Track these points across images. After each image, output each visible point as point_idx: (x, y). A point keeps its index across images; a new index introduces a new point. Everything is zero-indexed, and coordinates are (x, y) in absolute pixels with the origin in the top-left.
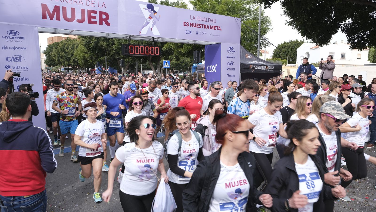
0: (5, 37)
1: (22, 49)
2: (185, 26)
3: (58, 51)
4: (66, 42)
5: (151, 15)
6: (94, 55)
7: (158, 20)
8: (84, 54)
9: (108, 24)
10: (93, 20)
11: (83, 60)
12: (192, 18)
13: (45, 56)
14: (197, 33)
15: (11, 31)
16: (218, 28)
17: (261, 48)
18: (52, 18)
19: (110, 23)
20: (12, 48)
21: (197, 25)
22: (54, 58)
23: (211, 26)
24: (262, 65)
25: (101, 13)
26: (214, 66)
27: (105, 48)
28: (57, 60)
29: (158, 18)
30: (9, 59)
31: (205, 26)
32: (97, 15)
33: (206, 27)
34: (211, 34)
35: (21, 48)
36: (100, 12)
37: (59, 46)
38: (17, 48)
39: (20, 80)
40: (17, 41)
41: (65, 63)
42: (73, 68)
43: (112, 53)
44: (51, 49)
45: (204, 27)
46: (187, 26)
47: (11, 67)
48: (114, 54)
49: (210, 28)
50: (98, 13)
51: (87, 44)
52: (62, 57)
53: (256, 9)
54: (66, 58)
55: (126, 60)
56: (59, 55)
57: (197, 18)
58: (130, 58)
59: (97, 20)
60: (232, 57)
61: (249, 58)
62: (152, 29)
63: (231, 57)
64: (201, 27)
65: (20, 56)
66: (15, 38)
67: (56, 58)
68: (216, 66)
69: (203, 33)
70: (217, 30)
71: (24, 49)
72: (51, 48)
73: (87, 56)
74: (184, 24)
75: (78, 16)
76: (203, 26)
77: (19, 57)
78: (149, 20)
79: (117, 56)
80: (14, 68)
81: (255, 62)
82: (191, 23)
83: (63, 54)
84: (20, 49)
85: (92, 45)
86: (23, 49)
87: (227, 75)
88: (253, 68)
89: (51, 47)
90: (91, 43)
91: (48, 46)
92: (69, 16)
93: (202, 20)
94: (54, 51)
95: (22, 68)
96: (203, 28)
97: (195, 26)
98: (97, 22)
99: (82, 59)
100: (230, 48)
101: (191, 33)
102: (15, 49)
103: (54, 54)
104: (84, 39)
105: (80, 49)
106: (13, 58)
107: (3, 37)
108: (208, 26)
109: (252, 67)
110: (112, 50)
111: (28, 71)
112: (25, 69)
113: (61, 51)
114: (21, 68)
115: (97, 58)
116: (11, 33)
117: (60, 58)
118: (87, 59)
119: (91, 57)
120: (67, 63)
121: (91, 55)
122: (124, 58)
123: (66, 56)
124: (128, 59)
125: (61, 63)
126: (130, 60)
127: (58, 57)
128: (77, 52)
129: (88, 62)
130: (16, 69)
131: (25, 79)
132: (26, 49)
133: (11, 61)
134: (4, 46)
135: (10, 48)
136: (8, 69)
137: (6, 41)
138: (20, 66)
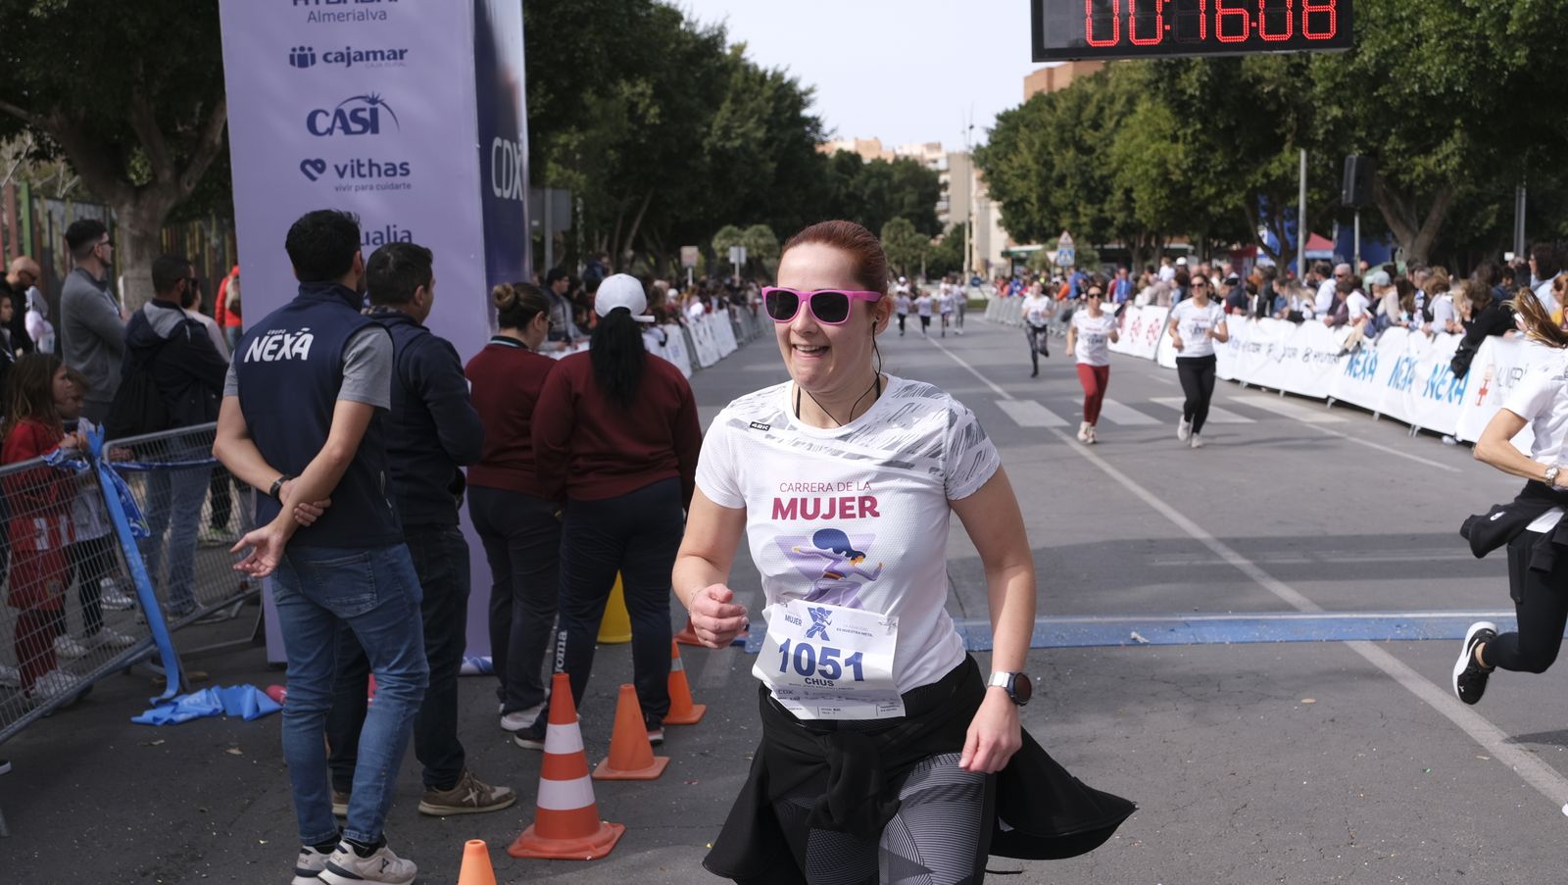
1: (383, 58)
3: (1044, 145)
4: (1090, 87)
6: (1212, 149)
8: (1165, 144)
11: (1161, 186)
13: (982, 179)
20: (336, 60)
22: (1021, 187)
27: (1274, 94)
28: (1033, 198)
30: (323, 122)
35: (382, 53)
37: (1049, 118)
38: (361, 56)
39: (367, 243)
40: (361, 17)
41: (1076, 214)
42: (1132, 245)
43: (1325, 122)
44: (1012, 134)
47: (330, 170)
48: (1341, 130)
51: (1157, 81)
52: (1061, 182)
54: (1085, 185)
55: (1419, 169)
56: (1049, 165)
58: (1448, 147)
65: (373, 101)
67: (1030, 190)
71: (398, 55)
72: (1012, 129)
73: (1178, 155)
77: (368, 106)
80: (341, 175)
83: (1066, 160)
84: (375, 58)
85: (1191, 83)
86: (388, 58)
89: (1012, 122)
90: (1188, 70)
91: (999, 117)
94: (1022, 145)
95: (383, 168)
99: (1154, 181)
102: (349, 64)
103: (1022, 167)
105: (1146, 119)
106: (339, 113)
110: (1326, 102)
111: (409, 186)
112: (395, 174)
113: (1063, 143)
114: (375, 169)
115: (1234, 174)
117: (1051, 183)
118: (1174, 178)
119: (1198, 161)
120: (1089, 212)
121: (1198, 151)
122: (1405, 151)
123: (1082, 173)
124: (1440, 156)
125: (1057, 214)
126: (1455, 161)
127: (1044, 181)
128: (1128, 135)
129: (1189, 194)
130: (353, 176)
131: (395, 233)
132: (402, 58)
133: (330, 131)
134: (298, 52)
135: (330, 58)
136: (313, 178)
137: (312, 17)
138: (374, 162)
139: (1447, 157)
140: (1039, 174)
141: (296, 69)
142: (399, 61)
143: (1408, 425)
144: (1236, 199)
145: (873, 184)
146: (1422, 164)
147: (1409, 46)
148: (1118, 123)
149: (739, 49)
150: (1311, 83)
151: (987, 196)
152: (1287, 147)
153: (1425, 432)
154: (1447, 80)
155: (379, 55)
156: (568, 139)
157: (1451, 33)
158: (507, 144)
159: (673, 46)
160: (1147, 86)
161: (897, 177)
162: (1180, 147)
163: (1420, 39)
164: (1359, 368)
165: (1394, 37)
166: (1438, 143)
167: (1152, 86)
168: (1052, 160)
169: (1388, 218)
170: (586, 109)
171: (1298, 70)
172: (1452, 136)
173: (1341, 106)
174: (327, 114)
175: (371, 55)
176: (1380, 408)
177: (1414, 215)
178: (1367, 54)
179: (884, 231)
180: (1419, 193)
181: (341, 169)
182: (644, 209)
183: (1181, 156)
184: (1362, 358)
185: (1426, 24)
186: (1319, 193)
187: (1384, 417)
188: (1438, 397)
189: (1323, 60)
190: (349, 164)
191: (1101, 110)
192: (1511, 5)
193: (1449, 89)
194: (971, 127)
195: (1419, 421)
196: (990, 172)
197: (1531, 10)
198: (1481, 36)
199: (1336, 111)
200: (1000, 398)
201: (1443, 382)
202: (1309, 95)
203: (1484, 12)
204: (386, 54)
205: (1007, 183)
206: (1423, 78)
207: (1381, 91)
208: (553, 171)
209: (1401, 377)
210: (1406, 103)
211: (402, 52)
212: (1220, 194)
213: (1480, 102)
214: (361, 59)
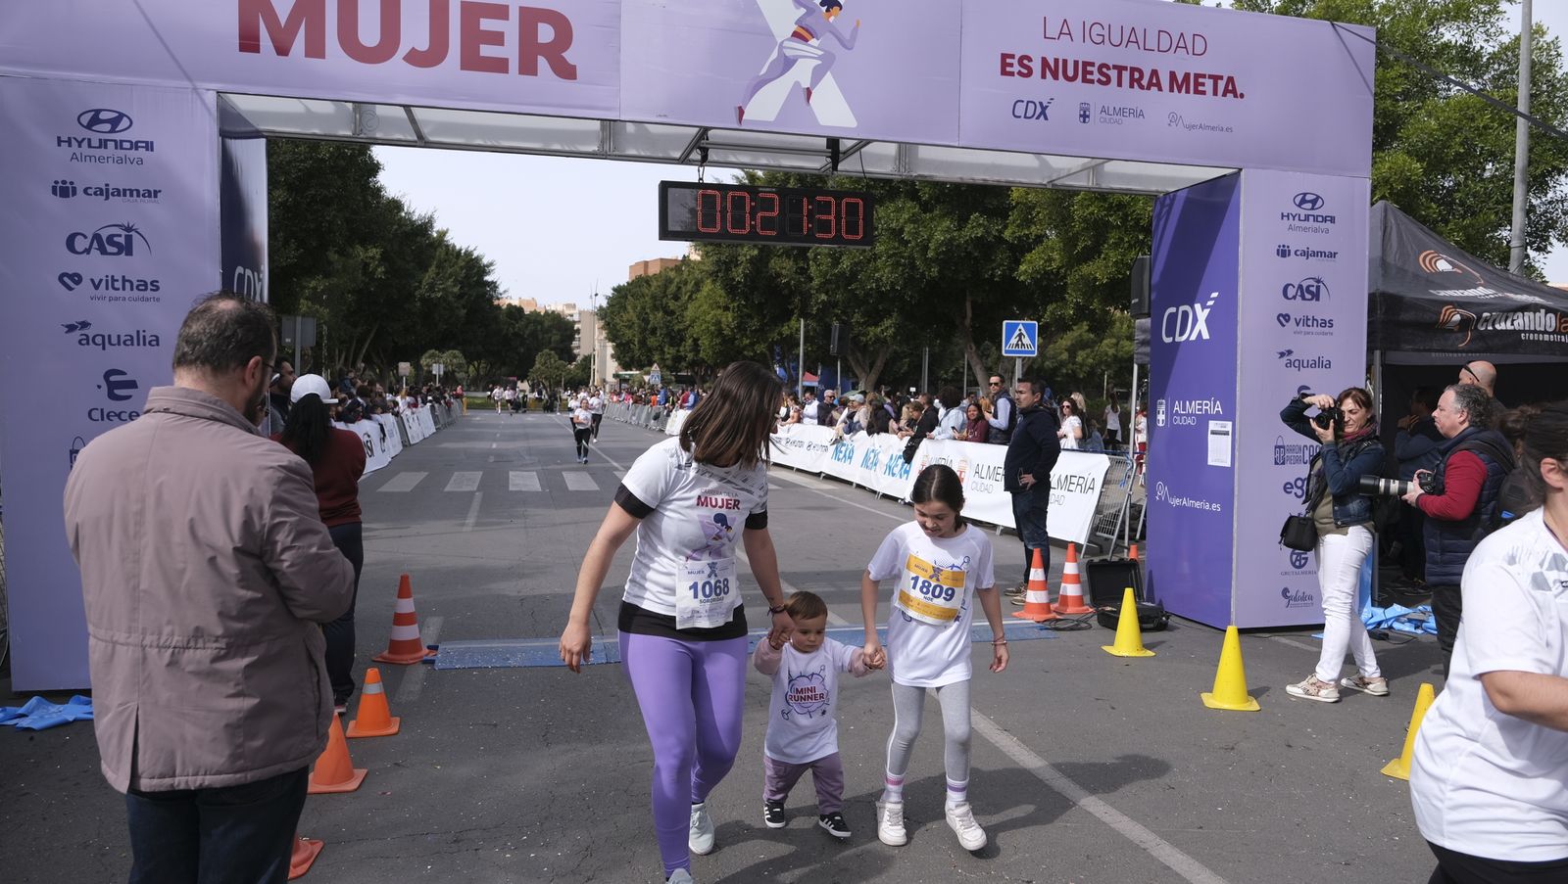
0: (69, 142)
1: (138, 196)
2: (1012, 74)
3: (643, 308)
4: (672, 274)
5: (810, 22)
6: (750, 316)
7: (847, 45)
8: (720, 311)
9: (567, 72)
10: (487, 50)
11: (717, 337)
12: (1053, 31)
13: (603, 328)
14: (1084, 117)
15: (98, 112)
16: (1221, 84)
17: (1538, 249)
18: (282, 50)
19: (574, 68)
20: (95, 193)
21: (1083, 72)
23: (1173, 75)
24: (1524, 308)
25: (530, 18)
26: (1198, 306)
27: (788, 283)
28: (636, 341)
29: (847, 36)
30: (81, 244)
31: (1137, 75)
32: (511, 28)
33: (1145, 82)
34: (1174, 119)
35: (138, 192)
36: (523, 11)
37: (647, 291)
38: (118, 192)
39: (119, 344)
40: (120, 161)
41: (662, 353)
42: (697, 373)
43: (817, 303)
44: (623, 301)
45: (1132, 81)
46: (1020, 73)
47: (86, 282)
48: (827, 309)
49: (1165, 82)
50: (514, 15)
51: (719, 271)
52: (653, 331)
53: (1507, 48)
54: (668, 334)
55: (871, 333)
56: (646, 321)
57: (1087, 32)
58: (887, 322)
59: (510, 50)
60: (1315, 254)
61: (1443, 273)
62: (809, 92)
63: (1306, 254)
64: (1108, 82)
65: (129, 229)
66: (111, 145)
67: (634, 336)
68: (1210, 303)
69: (1121, 111)
70: (1215, 93)
71: (152, 194)
72: (623, 297)
73: (728, 318)
74: (1004, 65)
75: (415, 33)
76: (1126, 75)
77: (124, 233)
78: (799, 45)
79: (836, 315)
80: (97, 287)
81: (1480, 292)
82: (1044, 61)
83: (657, 318)
84: (131, 195)
85: (738, 274)
86: (144, 196)
87: (1282, 355)
88: (1465, 323)
89: (623, 293)
90: (736, 266)
91: (614, 289)
92: (369, 33)
93: (1116, 40)
94: (629, 307)
95: (135, 284)
96: (1120, 84)
97: (1070, 73)
98: (507, 60)
99: (712, 333)
100: (1304, 201)
101: (1043, 113)
102: (107, 198)
103: (629, 321)
104: (710, 248)
105: (708, 294)
106: (97, 237)
107: (59, 138)
108: (1154, 73)
109: (1457, 317)
110: (818, 291)
111: (158, 300)
112: (146, 289)
113: (655, 308)
114: (128, 285)
115: (761, 332)
116: (95, 120)
117: (647, 332)
118: (725, 332)
119: (741, 322)
120: (671, 352)
121: (741, 317)
122: (864, 323)
123: (667, 327)
124: (883, 328)
125: (651, 352)
126: (891, 331)
127: (643, 330)
128: (697, 305)
129: (733, 343)
130: (107, 288)
131: (144, 337)
132: (156, 196)
133: (87, 251)
134: (60, 184)
135: (89, 191)
136: (70, 289)
137: (74, 157)
138: (126, 278)
139: (887, 328)
140: (640, 326)
141: (58, 198)
142: (153, 199)
143: (874, 492)
144: (761, 348)
145: (531, 327)
146: (873, 331)
147: (869, 261)
148: (690, 297)
149: (442, 234)
150: (811, 279)
151: (606, 338)
152: (794, 318)
153: (885, 496)
154: (892, 282)
155: (135, 193)
156: (317, 283)
157: (894, 254)
158: (248, 272)
159: (395, 227)
160: (711, 275)
161: (547, 324)
162: (730, 315)
163: (876, 257)
164: (841, 455)
165: (861, 254)
166: (882, 320)
167: (714, 275)
168: (648, 317)
169: (853, 364)
170: (330, 263)
171: (803, 271)
172: (891, 316)
173: (827, 294)
174: (85, 237)
175: (128, 192)
176: (856, 480)
177: (868, 362)
178: (846, 264)
179: (537, 358)
180: (872, 349)
181: (97, 283)
182: (372, 335)
183: (730, 320)
184: (843, 449)
185: (880, 248)
186: (811, 346)
187: (859, 486)
188: (893, 475)
189: (819, 265)
190: (105, 279)
191: (679, 288)
192: (929, 241)
193: (893, 288)
194: (596, 295)
195: (882, 490)
196: (609, 324)
197: (941, 245)
198: (912, 258)
199: (824, 297)
200: (617, 469)
201: (897, 466)
202: (809, 286)
203: (913, 243)
204: (142, 192)
205: (619, 331)
206: (878, 280)
207: (853, 286)
208: (304, 305)
209: (870, 462)
210: (868, 295)
211: (156, 192)
212: (752, 344)
213: (911, 297)
214: (119, 195)
